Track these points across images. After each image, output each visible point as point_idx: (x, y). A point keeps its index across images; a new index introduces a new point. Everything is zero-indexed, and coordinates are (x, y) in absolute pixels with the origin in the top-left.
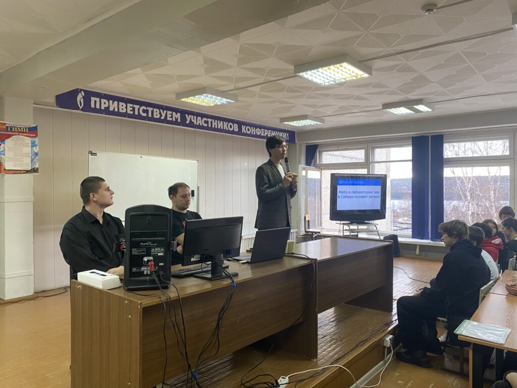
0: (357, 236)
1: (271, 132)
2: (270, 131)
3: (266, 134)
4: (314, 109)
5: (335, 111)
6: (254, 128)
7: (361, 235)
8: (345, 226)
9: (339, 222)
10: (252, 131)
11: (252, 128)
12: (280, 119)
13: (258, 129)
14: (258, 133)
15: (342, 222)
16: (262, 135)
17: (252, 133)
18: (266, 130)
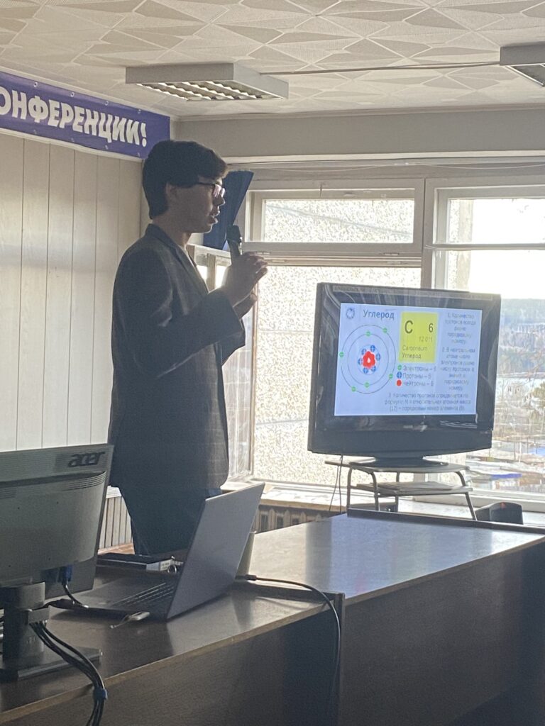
0: (394, 507)
1: (85, 116)
2: (79, 110)
3: (66, 120)
4: (260, 45)
5: (334, 57)
6: (23, 95)
7: (406, 506)
8: (356, 473)
9: (336, 458)
10: (17, 105)
11: (15, 93)
12: (129, 68)
13: (37, 101)
14: (38, 118)
15: (348, 459)
16: (53, 123)
17: (15, 115)
18: (66, 107)
